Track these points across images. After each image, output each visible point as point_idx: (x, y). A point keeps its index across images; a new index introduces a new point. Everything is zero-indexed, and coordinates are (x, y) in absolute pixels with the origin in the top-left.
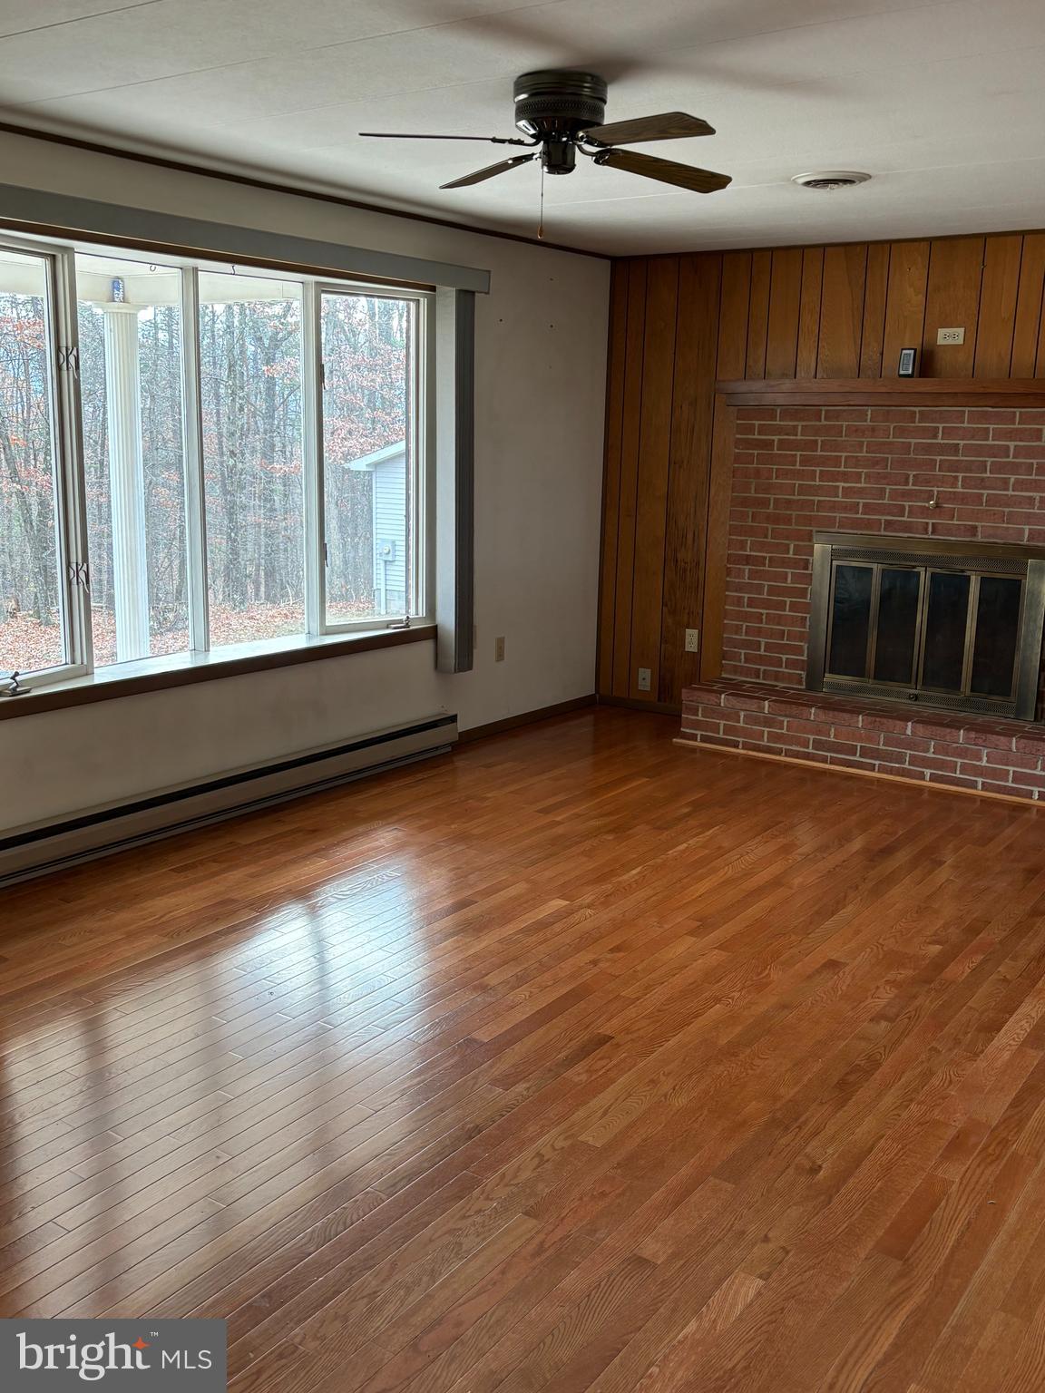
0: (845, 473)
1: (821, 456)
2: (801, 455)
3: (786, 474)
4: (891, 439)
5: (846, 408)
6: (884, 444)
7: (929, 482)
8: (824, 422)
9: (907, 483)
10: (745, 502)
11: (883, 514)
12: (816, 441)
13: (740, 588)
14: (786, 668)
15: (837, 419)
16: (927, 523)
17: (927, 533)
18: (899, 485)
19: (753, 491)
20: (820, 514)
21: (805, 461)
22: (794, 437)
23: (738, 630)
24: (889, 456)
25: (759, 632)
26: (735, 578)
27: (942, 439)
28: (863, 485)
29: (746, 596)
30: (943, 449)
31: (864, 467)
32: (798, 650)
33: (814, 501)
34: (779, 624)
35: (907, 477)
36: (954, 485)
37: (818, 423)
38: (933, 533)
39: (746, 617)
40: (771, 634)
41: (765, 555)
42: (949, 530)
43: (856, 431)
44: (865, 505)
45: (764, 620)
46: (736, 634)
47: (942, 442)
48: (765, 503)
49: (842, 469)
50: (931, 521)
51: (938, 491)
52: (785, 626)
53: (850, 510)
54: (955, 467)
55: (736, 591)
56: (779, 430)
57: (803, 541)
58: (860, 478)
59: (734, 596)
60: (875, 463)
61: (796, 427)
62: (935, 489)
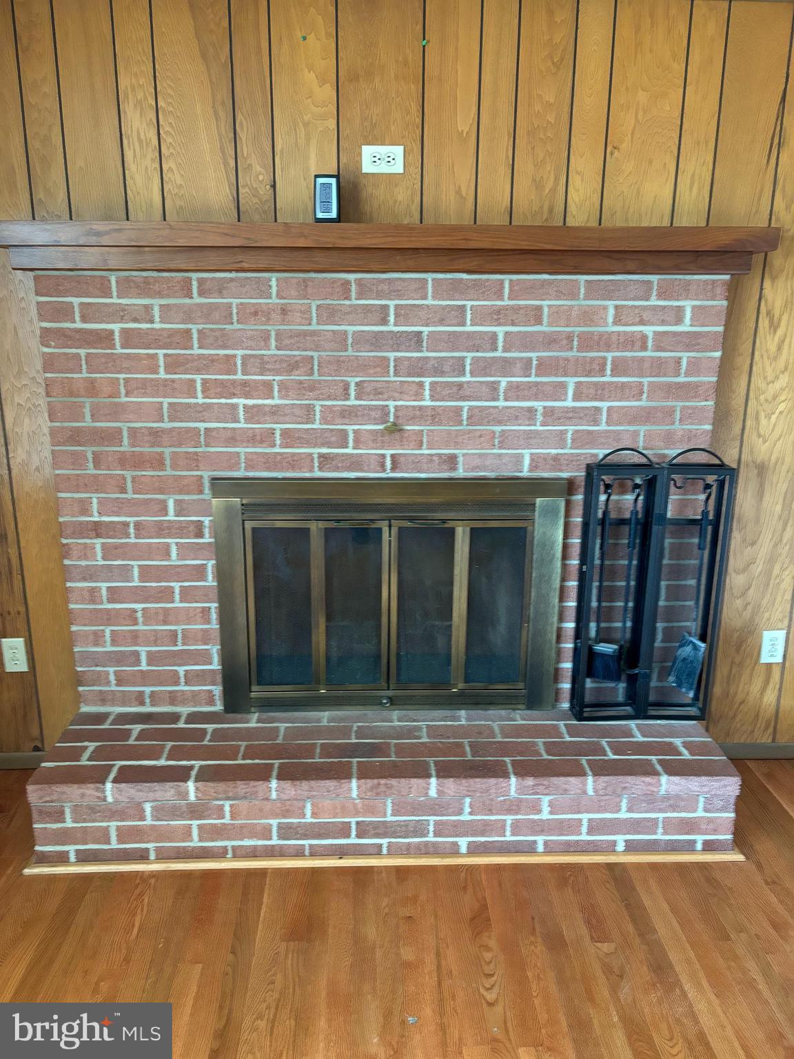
0: (245, 384)
1: (201, 356)
2: (165, 355)
3: (144, 388)
4: (314, 327)
5: (233, 275)
6: (305, 334)
7: (381, 393)
8: (197, 300)
9: (346, 396)
10: (75, 437)
11: (315, 446)
12: (188, 331)
13: (90, 574)
14: (186, 683)
15: (220, 292)
16: (383, 456)
17: (384, 470)
18: (335, 399)
19: (88, 417)
20: (212, 450)
21: (174, 365)
22: (149, 326)
23: (98, 638)
24: (315, 354)
25: (135, 638)
26: (79, 558)
27: (395, 325)
28: (276, 401)
29: (104, 585)
30: (398, 341)
31: (278, 373)
32: (205, 657)
33: (197, 430)
34: (165, 623)
35: (346, 387)
36: (418, 396)
37: (187, 301)
38: (393, 469)
39: (109, 618)
40: (156, 639)
41: (128, 519)
42: (417, 464)
43: (256, 313)
44: (285, 433)
45: (141, 620)
46: (97, 645)
47: (396, 329)
48: (113, 437)
49: (239, 376)
50: (388, 452)
51: (396, 407)
52: (176, 623)
53: (262, 442)
54: (418, 369)
55: (84, 579)
56: (120, 314)
57: (188, 493)
58: (272, 390)
59: (82, 589)
60: (293, 366)
61: (148, 308)
62: (391, 404)
